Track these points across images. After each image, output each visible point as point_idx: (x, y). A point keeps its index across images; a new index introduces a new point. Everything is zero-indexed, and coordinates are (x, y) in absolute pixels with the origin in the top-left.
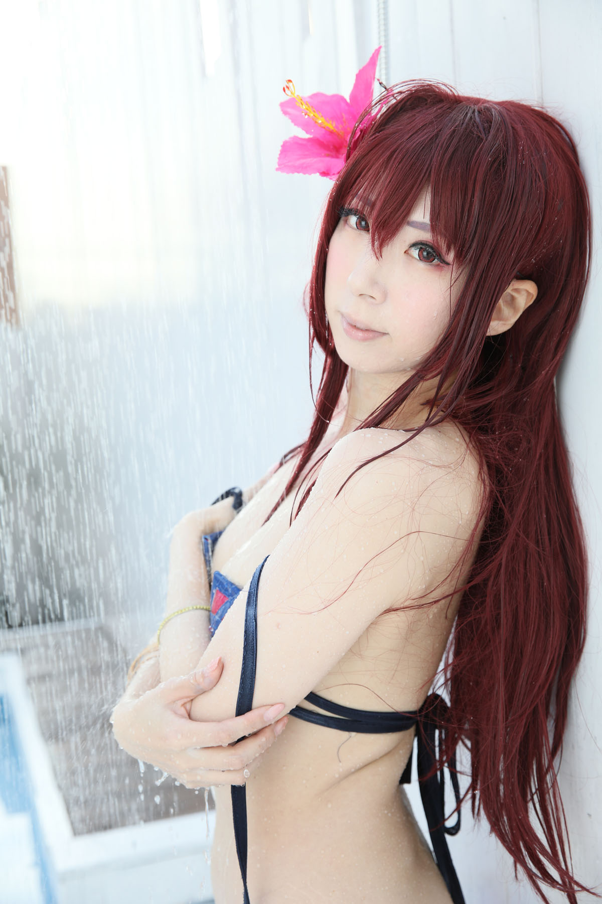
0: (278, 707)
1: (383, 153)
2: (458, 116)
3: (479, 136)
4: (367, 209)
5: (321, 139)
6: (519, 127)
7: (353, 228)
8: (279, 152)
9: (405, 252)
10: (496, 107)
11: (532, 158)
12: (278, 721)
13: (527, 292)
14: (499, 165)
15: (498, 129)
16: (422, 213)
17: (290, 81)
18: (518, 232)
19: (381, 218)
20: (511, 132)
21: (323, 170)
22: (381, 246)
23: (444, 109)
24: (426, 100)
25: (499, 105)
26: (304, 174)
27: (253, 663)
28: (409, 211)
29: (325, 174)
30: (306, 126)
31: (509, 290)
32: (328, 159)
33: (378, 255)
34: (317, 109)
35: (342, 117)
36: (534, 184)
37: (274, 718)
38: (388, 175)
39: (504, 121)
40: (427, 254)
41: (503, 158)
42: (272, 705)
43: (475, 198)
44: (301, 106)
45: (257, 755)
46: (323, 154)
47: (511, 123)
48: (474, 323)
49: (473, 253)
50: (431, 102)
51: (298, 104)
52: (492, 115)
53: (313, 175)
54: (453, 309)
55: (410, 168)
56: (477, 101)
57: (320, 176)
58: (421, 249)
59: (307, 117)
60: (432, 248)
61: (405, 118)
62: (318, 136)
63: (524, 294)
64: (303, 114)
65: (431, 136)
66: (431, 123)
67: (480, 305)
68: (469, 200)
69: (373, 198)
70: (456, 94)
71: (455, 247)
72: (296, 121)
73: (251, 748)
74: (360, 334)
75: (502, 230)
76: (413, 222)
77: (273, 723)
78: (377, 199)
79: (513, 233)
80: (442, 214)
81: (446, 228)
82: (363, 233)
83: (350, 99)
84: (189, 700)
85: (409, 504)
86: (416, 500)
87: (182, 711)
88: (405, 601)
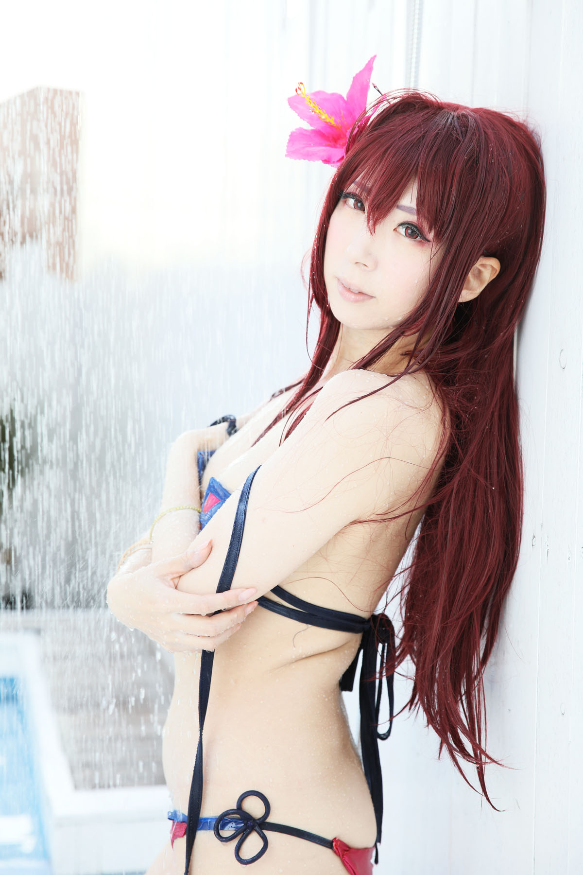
0: (252, 591)
1: (379, 148)
2: (441, 121)
3: (458, 138)
4: (364, 194)
5: (322, 131)
6: (490, 132)
7: (352, 208)
8: (287, 141)
9: (394, 230)
10: (472, 114)
11: (500, 158)
12: (249, 603)
13: (492, 267)
14: (473, 164)
15: (473, 134)
16: (409, 199)
17: (301, 83)
18: (487, 216)
19: (375, 202)
20: (483, 136)
21: (325, 158)
22: (375, 224)
23: (429, 114)
24: (415, 106)
25: (474, 112)
26: (309, 160)
27: (238, 548)
28: (398, 197)
29: (327, 161)
30: (311, 120)
31: (477, 265)
32: (328, 148)
33: (372, 231)
34: (321, 105)
35: (341, 113)
36: (500, 179)
37: (247, 599)
38: (383, 167)
39: (478, 126)
40: (412, 232)
41: (477, 157)
42: (247, 589)
43: (453, 188)
44: (309, 103)
45: (228, 628)
46: (324, 144)
47: (484, 128)
48: (448, 289)
49: (450, 233)
50: (418, 107)
51: (306, 102)
52: (469, 121)
53: (316, 162)
54: (432, 277)
55: (401, 162)
56: (456, 108)
57: (323, 163)
58: (407, 228)
59: (313, 113)
60: (416, 227)
61: (397, 119)
62: (320, 128)
63: (489, 269)
64: (311, 111)
65: (418, 137)
66: (419, 125)
68: (448, 190)
69: (369, 185)
70: (439, 101)
71: (435, 228)
72: (302, 115)
74: (354, 296)
76: (401, 206)
77: (246, 603)
78: (372, 186)
79: (482, 218)
80: (426, 201)
81: (429, 212)
83: (347, 98)
84: (178, 575)
85: (385, 434)
86: (391, 431)
87: (172, 583)
88: (370, 515)
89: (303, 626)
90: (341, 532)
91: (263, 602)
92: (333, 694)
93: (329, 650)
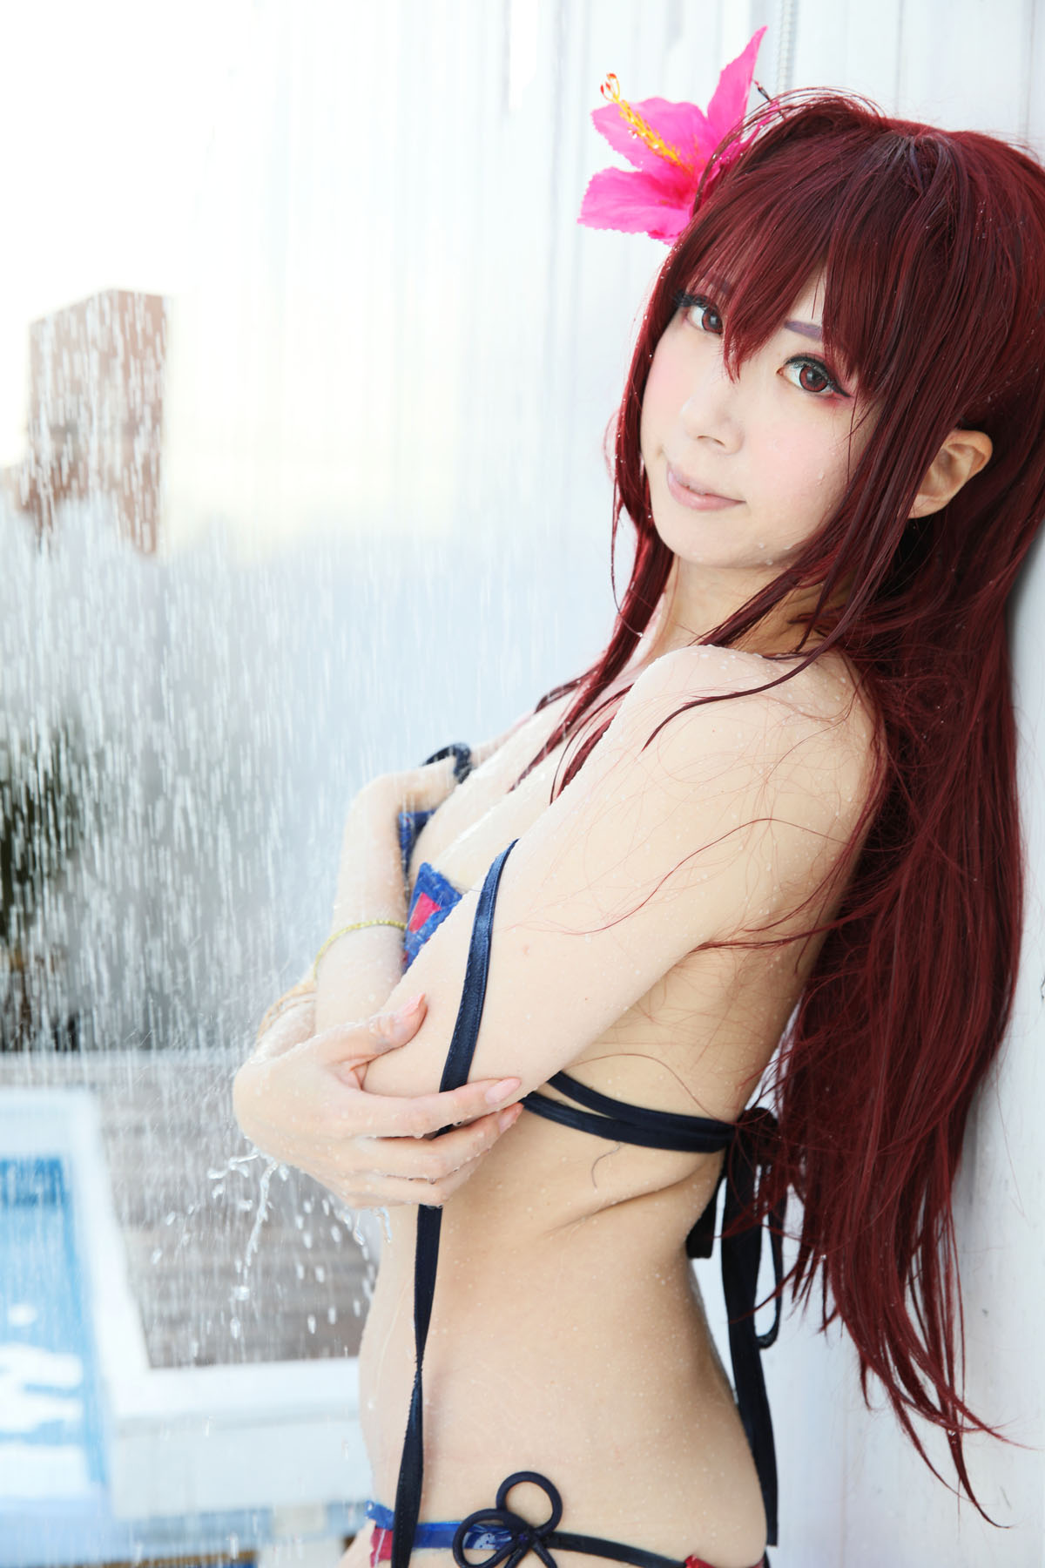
0: (512, 1083)
1: (754, 205)
2: (881, 153)
3: (914, 188)
4: (721, 296)
5: (655, 176)
6: (981, 177)
7: (697, 328)
8: (585, 193)
9: (778, 372)
10: (946, 141)
11: (998, 230)
12: (505, 1110)
13: (976, 451)
14: (943, 238)
15: (945, 179)
16: (810, 310)
17: (612, 76)
18: (968, 349)
19: (742, 313)
20: (967, 185)
21: (655, 227)
22: (740, 359)
23: (858, 139)
24: (832, 123)
25: (952, 138)
26: (623, 231)
27: (478, 1006)
28: (788, 305)
29: (657, 234)
30: (632, 152)
31: (946, 446)
32: (664, 209)
33: (734, 373)
34: (653, 125)
35: (693, 141)
36: (998, 272)
37: (502, 1100)
38: (758, 245)
39: (956, 166)
40: (814, 377)
41: (950, 225)
42: (501, 1080)
43: (899, 288)
44: (627, 118)
45: (469, 1159)
46: (657, 201)
47: (967, 169)
49: (891, 380)
50: (839, 126)
51: (622, 115)
52: (938, 154)
53: (637, 234)
54: (853, 469)
55: (796, 235)
56: (916, 129)
57: (649, 238)
58: (805, 370)
59: (635, 136)
60: (822, 366)
61: (795, 150)
62: (651, 171)
63: (970, 454)
64: (630, 132)
65: (833, 184)
66: (836, 161)
67: (898, 468)
68: (888, 293)
69: (732, 279)
70: (881, 115)
71: (860, 370)
72: (617, 144)
73: (460, 1147)
74: (697, 499)
75: (941, 345)
76: (795, 323)
77: (498, 1110)
78: (738, 281)
79: (958, 353)
80: (842, 312)
81: (847, 336)
82: (712, 337)
83: (709, 112)
84: (364, 1061)
85: (760, 772)
86: (772, 766)
87: (352, 1077)
88: (734, 933)
89: (609, 1145)
90: (679, 966)
91: (534, 1103)
92: (675, 1270)
93: (663, 1186)
